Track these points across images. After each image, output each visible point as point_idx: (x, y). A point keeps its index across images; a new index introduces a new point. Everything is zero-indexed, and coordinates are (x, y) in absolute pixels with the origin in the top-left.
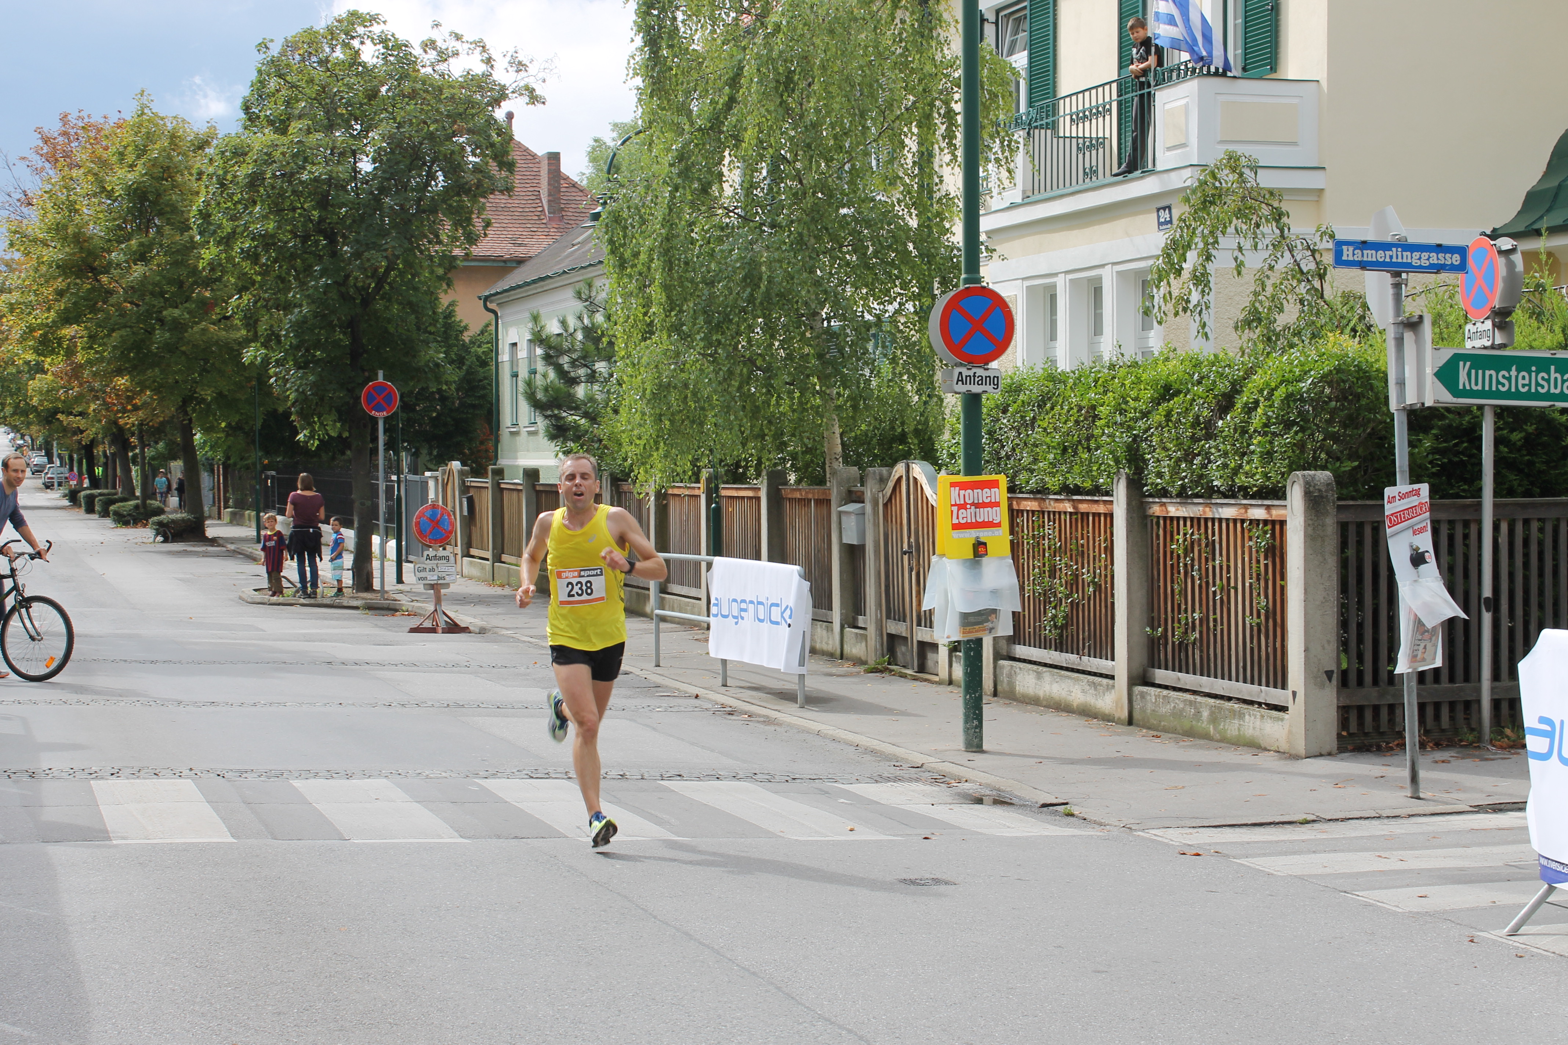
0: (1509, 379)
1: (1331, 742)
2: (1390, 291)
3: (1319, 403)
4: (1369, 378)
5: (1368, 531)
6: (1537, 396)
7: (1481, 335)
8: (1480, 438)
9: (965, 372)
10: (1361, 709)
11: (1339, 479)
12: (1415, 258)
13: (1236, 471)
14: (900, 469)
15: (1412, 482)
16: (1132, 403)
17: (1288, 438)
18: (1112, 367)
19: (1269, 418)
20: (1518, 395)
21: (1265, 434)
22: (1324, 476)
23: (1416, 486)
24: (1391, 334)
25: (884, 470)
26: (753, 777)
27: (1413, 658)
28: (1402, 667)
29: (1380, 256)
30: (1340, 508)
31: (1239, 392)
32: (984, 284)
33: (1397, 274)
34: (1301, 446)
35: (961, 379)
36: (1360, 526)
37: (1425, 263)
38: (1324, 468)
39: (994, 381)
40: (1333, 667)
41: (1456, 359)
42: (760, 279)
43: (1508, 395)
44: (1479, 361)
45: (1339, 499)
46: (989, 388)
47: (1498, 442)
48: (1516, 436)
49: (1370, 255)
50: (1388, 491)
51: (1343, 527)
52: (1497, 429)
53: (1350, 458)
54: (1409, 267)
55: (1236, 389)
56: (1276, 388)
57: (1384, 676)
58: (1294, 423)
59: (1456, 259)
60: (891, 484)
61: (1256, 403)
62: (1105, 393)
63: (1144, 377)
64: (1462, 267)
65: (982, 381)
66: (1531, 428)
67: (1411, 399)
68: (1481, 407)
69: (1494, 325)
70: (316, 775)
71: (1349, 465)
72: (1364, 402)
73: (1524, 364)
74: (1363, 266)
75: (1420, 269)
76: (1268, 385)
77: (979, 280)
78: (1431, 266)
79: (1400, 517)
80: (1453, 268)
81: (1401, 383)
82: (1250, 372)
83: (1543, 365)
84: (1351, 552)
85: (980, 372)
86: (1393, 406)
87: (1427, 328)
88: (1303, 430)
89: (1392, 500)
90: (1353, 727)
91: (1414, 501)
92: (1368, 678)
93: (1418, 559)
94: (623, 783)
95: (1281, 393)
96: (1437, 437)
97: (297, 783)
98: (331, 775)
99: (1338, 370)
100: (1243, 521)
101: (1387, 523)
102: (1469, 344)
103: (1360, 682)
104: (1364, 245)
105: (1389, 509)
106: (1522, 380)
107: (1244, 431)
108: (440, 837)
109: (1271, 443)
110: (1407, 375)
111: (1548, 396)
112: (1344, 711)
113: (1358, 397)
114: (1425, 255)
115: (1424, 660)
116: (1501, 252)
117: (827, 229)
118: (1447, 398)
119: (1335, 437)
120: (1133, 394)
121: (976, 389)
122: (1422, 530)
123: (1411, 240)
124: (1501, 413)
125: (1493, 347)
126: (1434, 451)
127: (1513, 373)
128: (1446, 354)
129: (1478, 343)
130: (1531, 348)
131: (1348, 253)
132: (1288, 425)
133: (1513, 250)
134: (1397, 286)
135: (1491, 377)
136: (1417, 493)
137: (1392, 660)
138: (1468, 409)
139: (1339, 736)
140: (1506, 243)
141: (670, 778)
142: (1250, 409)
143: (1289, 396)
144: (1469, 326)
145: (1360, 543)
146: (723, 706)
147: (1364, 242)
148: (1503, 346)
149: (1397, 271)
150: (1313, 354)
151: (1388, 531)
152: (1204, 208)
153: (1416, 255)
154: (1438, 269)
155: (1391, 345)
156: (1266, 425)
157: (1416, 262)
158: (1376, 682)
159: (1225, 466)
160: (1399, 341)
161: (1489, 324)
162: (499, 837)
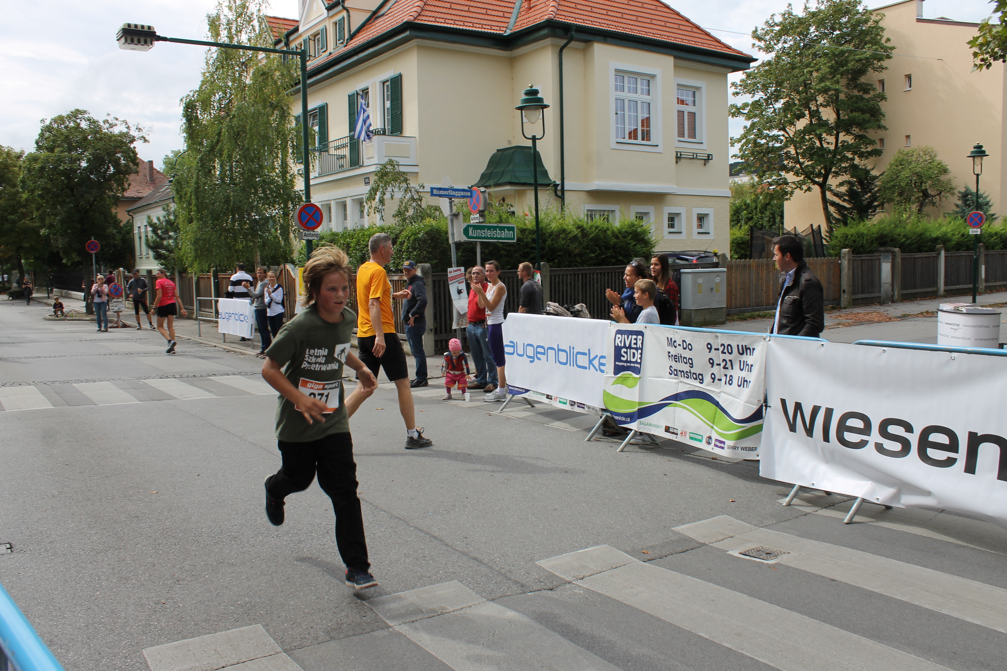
0: (484, 233)
1: (433, 353)
2: (448, 204)
3: (424, 241)
4: (440, 233)
5: (442, 283)
6: (493, 238)
7: (476, 218)
8: (476, 252)
9: (307, 233)
10: (441, 341)
11: (433, 267)
12: (456, 193)
13: (398, 264)
14: (282, 266)
15: (457, 267)
16: (362, 242)
17: (415, 253)
18: (354, 230)
19: (409, 247)
20: (488, 238)
21: (407, 252)
22: (427, 265)
23: (459, 268)
24: (449, 218)
25: (276, 267)
26: (240, 374)
27: (458, 324)
28: (454, 327)
29: (445, 193)
30: (433, 276)
31: (399, 238)
32: (312, 202)
33: (450, 199)
34: (419, 255)
35: (305, 235)
36: (439, 281)
37: (459, 195)
38: (427, 262)
39: (317, 235)
40: (432, 328)
41: (468, 226)
42: (230, 201)
43: (484, 238)
44: (475, 227)
45: (433, 272)
46: (315, 238)
47: (482, 253)
48: (487, 251)
49: (442, 192)
50: (449, 270)
51: (434, 282)
52: (481, 249)
53: (435, 259)
54: (454, 196)
55: (397, 236)
56: (411, 236)
57: (448, 329)
58: (417, 248)
59: (469, 194)
60: (279, 272)
61: (404, 241)
62: (352, 239)
63: (366, 233)
64: (471, 196)
65: (313, 236)
66: (491, 248)
67: (456, 239)
68: (476, 242)
69: (480, 216)
70: (82, 382)
71: (435, 262)
72: (439, 241)
73: (489, 228)
74: (440, 196)
75: (458, 197)
76: (407, 235)
77: (310, 201)
78: (462, 196)
79: (454, 278)
80: (468, 197)
81: (453, 234)
82: (401, 231)
83: (495, 228)
84: (437, 290)
85: (312, 233)
86: (451, 241)
87: (461, 216)
88: (420, 250)
89: (451, 272)
90: (439, 347)
91: (459, 273)
92: (443, 331)
93: (460, 292)
94: (195, 378)
95: (413, 237)
96: (463, 252)
97: (75, 385)
98: (87, 381)
99: (431, 230)
100: (401, 281)
101: (449, 280)
102: (472, 222)
103: (441, 332)
104: (440, 189)
105: (450, 275)
106: (489, 233)
107: (400, 251)
108: (131, 402)
109: (410, 254)
110: (455, 231)
111: (497, 238)
112: (436, 341)
113: (437, 239)
114: (459, 192)
115: (462, 325)
116: (481, 192)
117: (253, 185)
118: (466, 239)
119: (430, 253)
120: (362, 239)
121: (311, 238)
122: (462, 282)
123: (455, 188)
124: (482, 243)
125: (479, 223)
126: (461, 256)
127: (486, 231)
128: (465, 225)
129: (475, 221)
130: (490, 223)
131: (435, 192)
132: (415, 249)
133: (484, 192)
134: (451, 203)
135: (479, 232)
136: (460, 270)
137: (451, 325)
138: (471, 242)
139: (435, 350)
140: (483, 189)
141: (211, 376)
142: (402, 244)
143: (415, 240)
144: (472, 216)
145: (439, 287)
146: (225, 349)
147: (440, 188)
148: (482, 222)
149: (450, 197)
150: (422, 226)
151: (449, 282)
152: (382, 178)
153: (457, 192)
154: (464, 197)
155: (449, 222)
156: (408, 248)
157: (457, 195)
158: (446, 332)
159: (394, 263)
160: (452, 221)
161: (478, 215)
162: (153, 400)
